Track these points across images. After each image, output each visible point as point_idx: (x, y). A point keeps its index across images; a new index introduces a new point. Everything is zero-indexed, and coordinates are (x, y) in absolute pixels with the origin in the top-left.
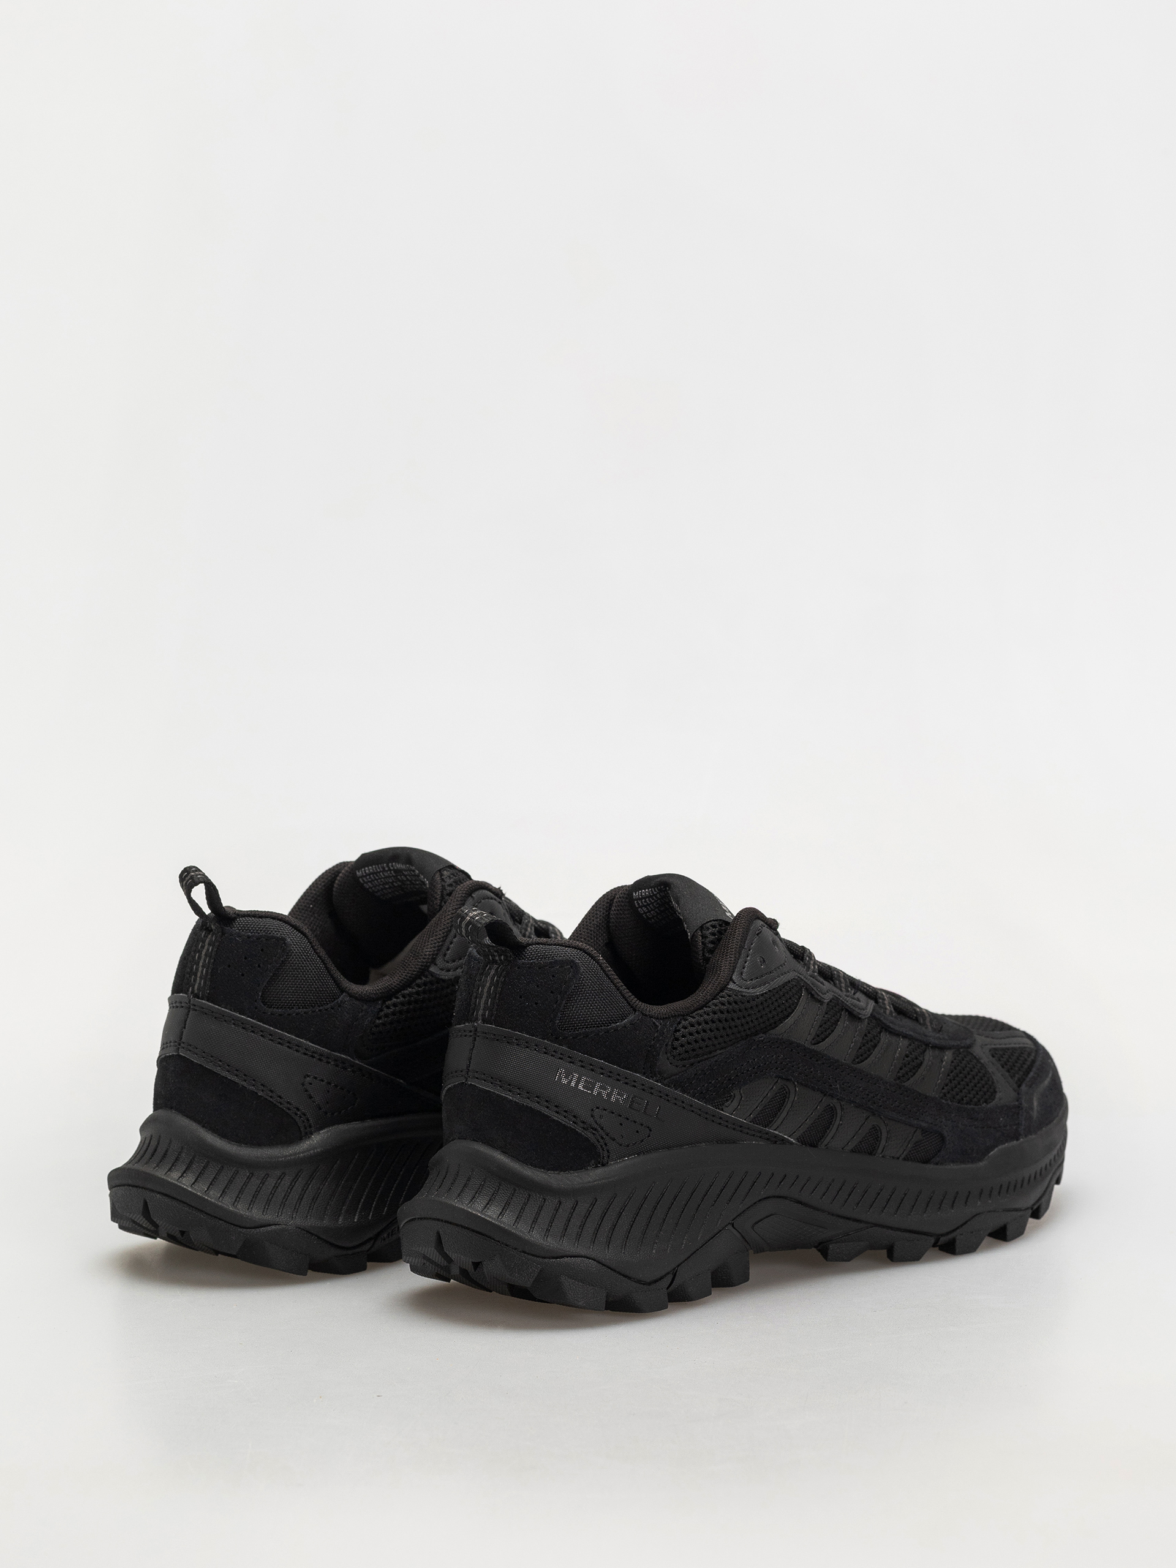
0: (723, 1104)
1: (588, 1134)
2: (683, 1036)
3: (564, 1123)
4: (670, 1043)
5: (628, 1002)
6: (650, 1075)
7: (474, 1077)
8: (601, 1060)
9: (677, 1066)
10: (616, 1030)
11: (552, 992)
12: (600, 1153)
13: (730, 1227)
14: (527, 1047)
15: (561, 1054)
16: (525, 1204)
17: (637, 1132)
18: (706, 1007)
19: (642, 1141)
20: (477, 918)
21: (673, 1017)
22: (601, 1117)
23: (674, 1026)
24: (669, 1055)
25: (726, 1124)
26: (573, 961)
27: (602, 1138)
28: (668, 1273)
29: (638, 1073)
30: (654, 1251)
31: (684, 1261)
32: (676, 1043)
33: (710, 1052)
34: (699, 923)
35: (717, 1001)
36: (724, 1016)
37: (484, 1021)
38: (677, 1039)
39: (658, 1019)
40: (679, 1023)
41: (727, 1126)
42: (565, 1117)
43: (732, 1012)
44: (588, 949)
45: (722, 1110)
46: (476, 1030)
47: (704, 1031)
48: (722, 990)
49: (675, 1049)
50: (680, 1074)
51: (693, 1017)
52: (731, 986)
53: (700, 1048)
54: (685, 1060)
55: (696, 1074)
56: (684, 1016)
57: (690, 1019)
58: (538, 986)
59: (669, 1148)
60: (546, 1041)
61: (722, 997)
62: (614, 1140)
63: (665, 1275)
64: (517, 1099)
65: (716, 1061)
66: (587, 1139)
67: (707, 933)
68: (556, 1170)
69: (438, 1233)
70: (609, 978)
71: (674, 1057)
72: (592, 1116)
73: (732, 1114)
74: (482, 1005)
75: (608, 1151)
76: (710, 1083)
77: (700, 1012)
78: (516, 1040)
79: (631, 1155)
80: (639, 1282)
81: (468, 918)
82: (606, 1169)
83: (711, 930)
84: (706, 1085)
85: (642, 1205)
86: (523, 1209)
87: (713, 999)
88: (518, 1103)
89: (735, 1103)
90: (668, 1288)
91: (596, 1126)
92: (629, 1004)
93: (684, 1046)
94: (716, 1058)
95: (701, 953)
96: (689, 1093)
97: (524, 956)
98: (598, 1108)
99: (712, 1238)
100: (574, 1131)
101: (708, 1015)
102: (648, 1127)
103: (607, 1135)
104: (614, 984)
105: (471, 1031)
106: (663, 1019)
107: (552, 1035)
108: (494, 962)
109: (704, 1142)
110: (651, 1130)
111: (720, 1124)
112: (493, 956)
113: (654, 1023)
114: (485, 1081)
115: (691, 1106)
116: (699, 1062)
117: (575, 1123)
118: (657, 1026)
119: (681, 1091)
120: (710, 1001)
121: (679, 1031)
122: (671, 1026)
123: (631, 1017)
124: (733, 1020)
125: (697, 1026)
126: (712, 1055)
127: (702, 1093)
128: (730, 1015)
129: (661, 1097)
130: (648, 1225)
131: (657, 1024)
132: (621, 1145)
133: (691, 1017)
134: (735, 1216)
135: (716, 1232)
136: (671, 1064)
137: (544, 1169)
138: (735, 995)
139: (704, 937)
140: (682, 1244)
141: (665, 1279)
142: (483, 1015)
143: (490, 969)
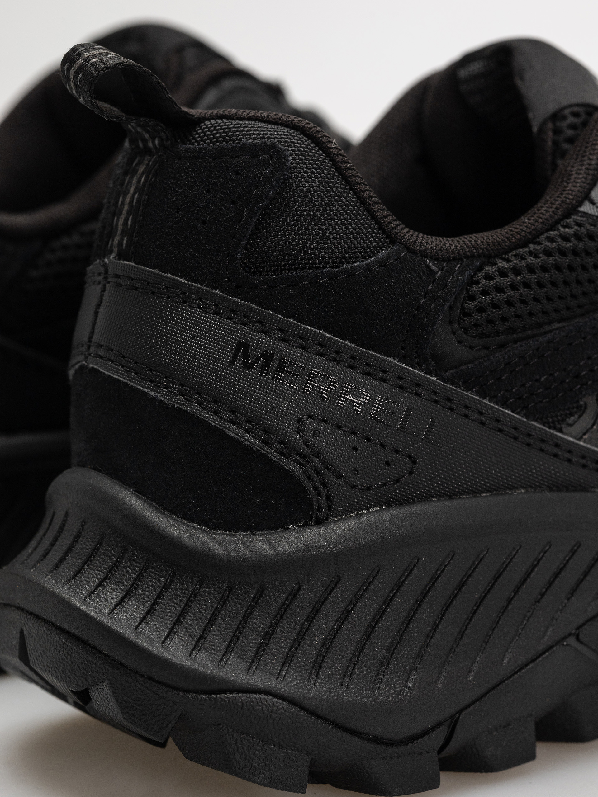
0: (564, 420)
1: (291, 466)
2: (484, 293)
3: (245, 442)
4: (459, 305)
5: (380, 228)
6: (416, 360)
7: (98, 356)
8: (320, 329)
9: (471, 348)
10: (351, 274)
11: (233, 203)
12: (311, 500)
13: (572, 641)
14: (185, 302)
15: (245, 316)
16: (165, 589)
17: (388, 464)
18: (535, 243)
19: (397, 481)
20: (94, 60)
21: (467, 257)
22: (316, 433)
23: (467, 273)
24: (456, 326)
25: (567, 455)
26: (273, 146)
27: (318, 473)
28: (440, 724)
29: (391, 356)
30: (409, 684)
31: (473, 703)
32: (470, 305)
33: (539, 325)
34: (551, 108)
35: (556, 232)
36: (565, 261)
37: (120, 256)
38: (472, 298)
39: (437, 259)
40: (480, 269)
41: (569, 461)
42: (248, 432)
43: (583, 255)
44: (311, 128)
45: (561, 431)
46: (106, 272)
47: (527, 285)
48: (567, 215)
49: (468, 315)
50: (477, 362)
51: (508, 261)
52: (586, 208)
53: (517, 316)
54: (489, 336)
55: (509, 363)
56: (490, 257)
57: (501, 264)
58: (208, 191)
59: (451, 496)
60: (218, 292)
61: (564, 227)
62: (340, 477)
63: (433, 728)
64: (162, 396)
65: (549, 342)
66: (288, 474)
67: (564, 124)
68: (229, 529)
69: (22, 632)
70: (348, 183)
71: (466, 331)
72: (299, 431)
73: (580, 439)
74: (120, 227)
75: (328, 498)
76: (537, 380)
77: (521, 251)
78: (167, 288)
79: (374, 506)
80: (378, 740)
81: (80, 61)
82: (322, 530)
83: (571, 120)
84: (528, 385)
85: (391, 599)
86: (159, 596)
87: (548, 230)
88: (165, 403)
89: (586, 420)
90: (440, 751)
91: (303, 449)
92: (384, 232)
93: (484, 310)
94: (549, 336)
95: (549, 158)
96: (495, 397)
97: (194, 138)
98: (310, 417)
99: (533, 660)
100: (264, 457)
101: (536, 257)
102: (410, 457)
103: (327, 468)
104: (355, 193)
105: (100, 274)
106: (448, 260)
107: (229, 280)
108: (147, 151)
109: (523, 488)
110: (414, 462)
111: (556, 455)
112: (144, 141)
113: (428, 267)
114: (112, 362)
115: (498, 421)
116: (516, 342)
117: (266, 444)
118: (433, 273)
119: (478, 393)
120: (542, 233)
121: (477, 282)
122: (462, 273)
123: (384, 253)
124: (584, 268)
125: (512, 276)
126: (542, 330)
127: (520, 398)
128: (578, 259)
129: (436, 402)
130: (402, 635)
131: (433, 267)
132: (354, 487)
133: (504, 259)
134: (581, 622)
135: (541, 648)
136: (459, 342)
137: (206, 526)
138: (591, 225)
139: (557, 131)
140: (470, 672)
141: (432, 735)
142: (120, 244)
143: (139, 163)
